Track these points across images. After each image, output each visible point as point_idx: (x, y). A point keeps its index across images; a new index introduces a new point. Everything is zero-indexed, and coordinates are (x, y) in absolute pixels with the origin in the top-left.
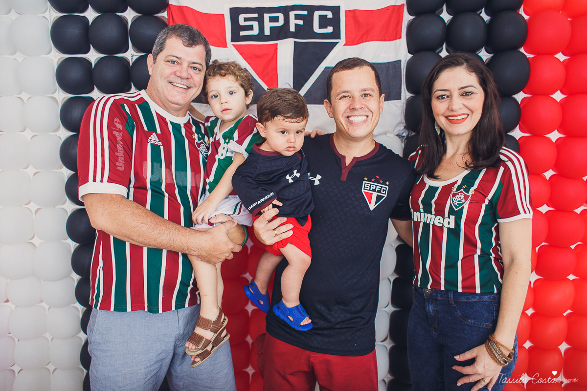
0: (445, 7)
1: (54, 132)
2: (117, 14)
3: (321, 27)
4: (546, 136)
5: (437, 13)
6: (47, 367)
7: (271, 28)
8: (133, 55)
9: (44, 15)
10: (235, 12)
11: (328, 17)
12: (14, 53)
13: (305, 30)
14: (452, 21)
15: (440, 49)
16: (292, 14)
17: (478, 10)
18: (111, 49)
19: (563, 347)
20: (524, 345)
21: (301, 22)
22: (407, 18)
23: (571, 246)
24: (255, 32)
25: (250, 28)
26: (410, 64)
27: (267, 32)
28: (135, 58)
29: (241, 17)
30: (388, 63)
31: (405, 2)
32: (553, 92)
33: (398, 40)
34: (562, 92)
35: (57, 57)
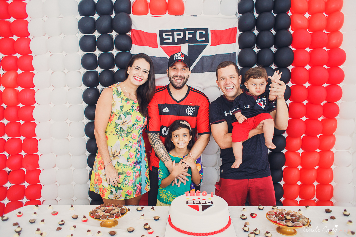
0: (255, 28)
1: (79, 87)
2: (108, 34)
3: (200, 38)
4: (303, 85)
5: (252, 30)
6: (72, 198)
7: (178, 39)
8: (115, 52)
9: (76, 35)
10: (161, 32)
11: (203, 33)
12: (62, 52)
13: (193, 39)
14: (259, 34)
15: (254, 47)
16: (187, 32)
17: (271, 29)
18: (106, 49)
19: (316, 184)
20: (297, 183)
21: (191, 36)
22: (239, 33)
23: (317, 136)
24: (171, 41)
25: (168, 39)
26: (240, 54)
27: (176, 41)
28: (116, 53)
29: (164, 34)
30: (230, 53)
31: (237, 26)
32: (305, 65)
33: (234, 43)
34: (310, 65)
35: (82, 53)
